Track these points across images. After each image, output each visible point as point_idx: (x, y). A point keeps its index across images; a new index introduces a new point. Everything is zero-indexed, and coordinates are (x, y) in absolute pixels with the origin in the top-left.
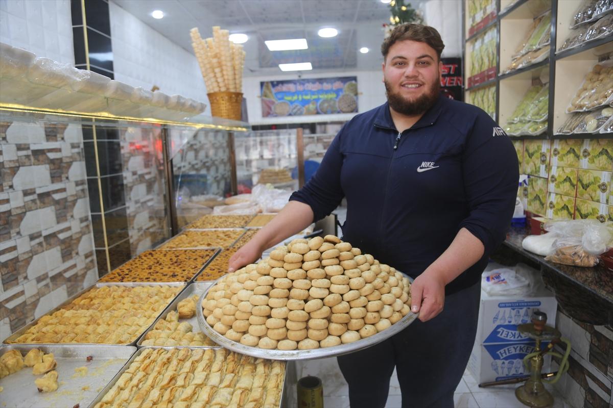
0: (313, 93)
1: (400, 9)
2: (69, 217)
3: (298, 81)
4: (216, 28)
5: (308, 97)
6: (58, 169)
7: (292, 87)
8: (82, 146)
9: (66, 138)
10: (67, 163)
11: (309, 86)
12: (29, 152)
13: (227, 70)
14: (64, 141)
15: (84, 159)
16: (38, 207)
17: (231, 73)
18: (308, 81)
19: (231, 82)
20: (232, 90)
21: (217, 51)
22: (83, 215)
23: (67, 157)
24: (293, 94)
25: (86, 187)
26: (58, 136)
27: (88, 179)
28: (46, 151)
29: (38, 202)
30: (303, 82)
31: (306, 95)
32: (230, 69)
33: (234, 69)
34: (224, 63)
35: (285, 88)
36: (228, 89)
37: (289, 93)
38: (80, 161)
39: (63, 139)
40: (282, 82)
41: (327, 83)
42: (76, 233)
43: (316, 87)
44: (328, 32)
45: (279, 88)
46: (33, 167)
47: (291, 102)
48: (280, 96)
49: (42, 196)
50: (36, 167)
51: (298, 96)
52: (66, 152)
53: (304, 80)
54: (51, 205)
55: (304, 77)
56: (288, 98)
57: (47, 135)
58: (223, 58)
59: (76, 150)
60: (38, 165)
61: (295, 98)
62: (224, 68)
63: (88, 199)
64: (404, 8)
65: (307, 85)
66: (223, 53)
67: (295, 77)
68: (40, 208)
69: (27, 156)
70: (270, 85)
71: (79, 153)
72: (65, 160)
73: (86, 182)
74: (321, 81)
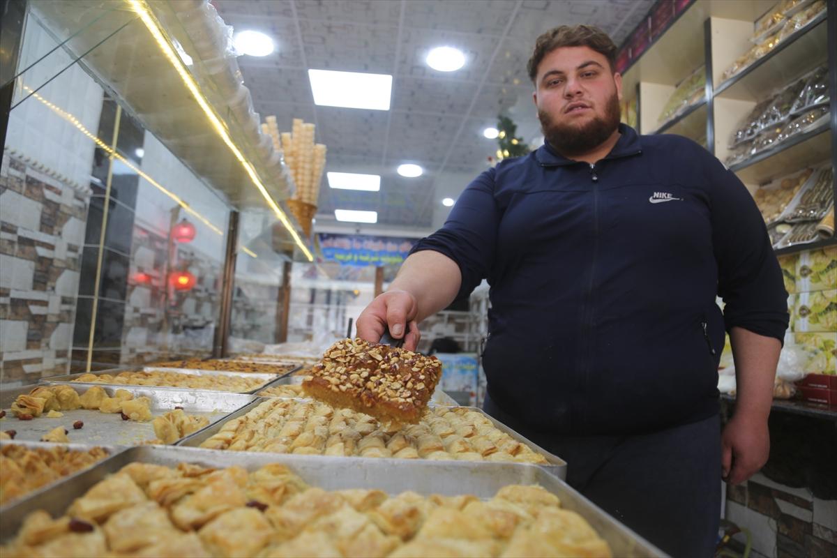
0: (373, 254)
1: (510, 142)
2: (43, 345)
3: (355, 236)
4: (297, 121)
5: (366, 258)
6: (44, 274)
7: (346, 243)
8: (81, 251)
9: (64, 234)
10: (57, 267)
11: (370, 245)
12: (15, 238)
13: (303, 174)
14: (61, 238)
15: (80, 269)
16: (7, 317)
17: (307, 178)
18: (368, 237)
19: (306, 190)
20: (305, 201)
21: (295, 149)
22: (61, 348)
23: (59, 260)
24: (347, 252)
25: (74, 308)
26: (56, 228)
27: (79, 299)
28: (36, 243)
29: (9, 309)
30: (361, 238)
31: (364, 255)
32: (307, 172)
33: (312, 174)
34: (301, 164)
35: (337, 243)
36: (301, 198)
37: (341, 250)
38: (74, 270)
39: (60, 234)
40: (334, 236)
41: (393, 242)
42: (47, 370)
43: (378, 246)
44: (410, 170)
45: (329, 242)
46: (15, 259)
47: (343, 262)
48: (329, 253)
49: (16, 303)
50: (19, 260)
51: (353, 256)
52: (61, 254)
53: (363, 236)
54: (24, 320)
55: (364, 232)
56: (341, 257)
57: (42, 223)
58: (301, 158)
59: (72, 255)
60: (22, 258)
61: (349, 257)
62: (300, 171)
63: (72, 326)
64: (515, 142)
65: (366, 242)
66: (302, 152)
67: (351, 231)
68: (9, 319)
69: (11, 242)
70: (318, 237)
71: (74, 260)
72: (56, 263)
73: (76, 302)
74: (385, 239)
